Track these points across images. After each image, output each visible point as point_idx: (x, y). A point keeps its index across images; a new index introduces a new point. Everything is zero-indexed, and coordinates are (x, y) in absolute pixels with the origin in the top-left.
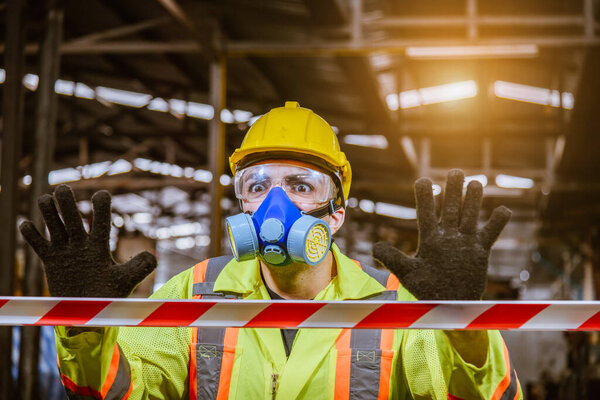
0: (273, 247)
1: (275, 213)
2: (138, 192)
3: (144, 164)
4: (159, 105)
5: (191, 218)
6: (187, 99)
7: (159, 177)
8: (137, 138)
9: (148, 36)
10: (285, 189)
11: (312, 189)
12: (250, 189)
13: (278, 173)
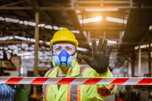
0: (63, 63)
1: (64, 55)
2: (15, 44)
3: (17, 37)
5: (29, 51)
8: (15, 31)
10: (66, 49)
11: (71, 49)
12: (56, 50)
13: (63, 46)
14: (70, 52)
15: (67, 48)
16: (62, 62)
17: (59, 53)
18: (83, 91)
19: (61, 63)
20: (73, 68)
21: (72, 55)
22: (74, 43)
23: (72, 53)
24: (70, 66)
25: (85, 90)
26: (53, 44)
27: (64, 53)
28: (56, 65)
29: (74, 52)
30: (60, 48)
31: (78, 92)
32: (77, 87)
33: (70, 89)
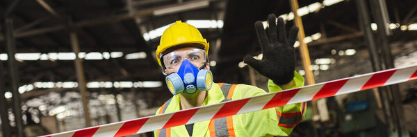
0: (190, 86)
1: (188, 71)
4: (44, 57)
6: (57, 51)
7: (47, 89)
8: (34, 74)
9: (37, 27)
10: (189, 59)
11: (199, 57)
12: (171, 63)
13: (184, 53)
14: (197, 64)
15: (191, 56)
16: (188, 84)
17: (177, 68)
18: (239, 128)
19: (186, 85)
20: (209, 91)
21: (203, 68)
22: (202, 45)
23: (202, 65)
24: (204, 88)
25: (243, 126)
26: (162, 53)
27: (187, 66)
28: (177, 91)
29: (205, 61)
30: (178, 59)
31: (229, 132)
32: (226, 123)
33: (214, 130)
